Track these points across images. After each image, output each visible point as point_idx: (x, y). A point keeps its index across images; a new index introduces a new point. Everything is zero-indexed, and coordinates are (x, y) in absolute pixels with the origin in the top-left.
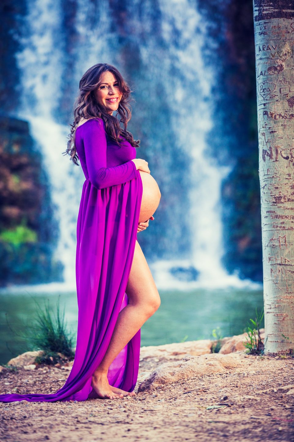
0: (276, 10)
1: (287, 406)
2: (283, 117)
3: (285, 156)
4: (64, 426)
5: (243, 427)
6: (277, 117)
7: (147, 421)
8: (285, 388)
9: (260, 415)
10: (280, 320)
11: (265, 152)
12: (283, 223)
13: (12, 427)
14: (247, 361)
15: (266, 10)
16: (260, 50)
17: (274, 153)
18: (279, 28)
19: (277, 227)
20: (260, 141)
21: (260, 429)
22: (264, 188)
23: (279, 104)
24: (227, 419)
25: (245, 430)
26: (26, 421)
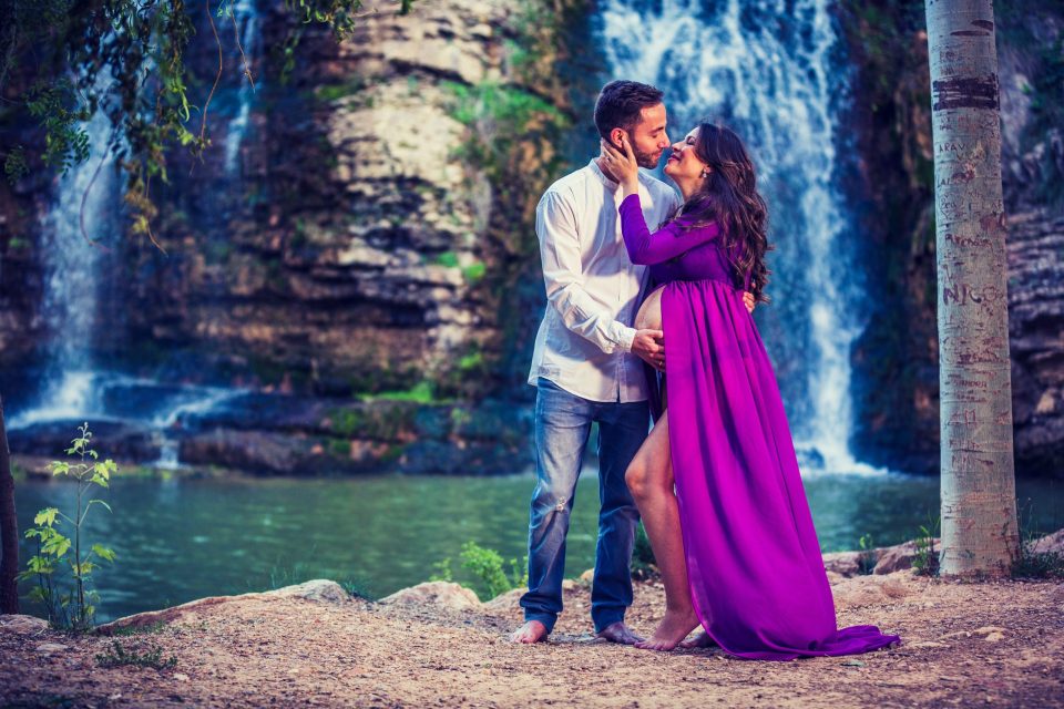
0: (964, 96)
1: (991, 661)
2: (973, 243)
3: (976, 297)
4: (661, 684)
5: (931, 696)
6: (966, 243)
7: (785, 680)
8: (982, 630)
9: (953, 674)
10: (965, 529)
11: (946, 291)
12: (971, 392)
13: (584, 683)
14: (917, 586)
15: (950, 96)
16: (941, 150)
17: (960, 293)
18: (968, 120)
19: (963, 397)
20: (939, 276)
21: (959, 700)
22: (945, 342)
23: (968, 225)
24: (903, 680)
25: (937, 700)
26: (604, 674)
